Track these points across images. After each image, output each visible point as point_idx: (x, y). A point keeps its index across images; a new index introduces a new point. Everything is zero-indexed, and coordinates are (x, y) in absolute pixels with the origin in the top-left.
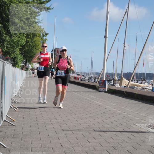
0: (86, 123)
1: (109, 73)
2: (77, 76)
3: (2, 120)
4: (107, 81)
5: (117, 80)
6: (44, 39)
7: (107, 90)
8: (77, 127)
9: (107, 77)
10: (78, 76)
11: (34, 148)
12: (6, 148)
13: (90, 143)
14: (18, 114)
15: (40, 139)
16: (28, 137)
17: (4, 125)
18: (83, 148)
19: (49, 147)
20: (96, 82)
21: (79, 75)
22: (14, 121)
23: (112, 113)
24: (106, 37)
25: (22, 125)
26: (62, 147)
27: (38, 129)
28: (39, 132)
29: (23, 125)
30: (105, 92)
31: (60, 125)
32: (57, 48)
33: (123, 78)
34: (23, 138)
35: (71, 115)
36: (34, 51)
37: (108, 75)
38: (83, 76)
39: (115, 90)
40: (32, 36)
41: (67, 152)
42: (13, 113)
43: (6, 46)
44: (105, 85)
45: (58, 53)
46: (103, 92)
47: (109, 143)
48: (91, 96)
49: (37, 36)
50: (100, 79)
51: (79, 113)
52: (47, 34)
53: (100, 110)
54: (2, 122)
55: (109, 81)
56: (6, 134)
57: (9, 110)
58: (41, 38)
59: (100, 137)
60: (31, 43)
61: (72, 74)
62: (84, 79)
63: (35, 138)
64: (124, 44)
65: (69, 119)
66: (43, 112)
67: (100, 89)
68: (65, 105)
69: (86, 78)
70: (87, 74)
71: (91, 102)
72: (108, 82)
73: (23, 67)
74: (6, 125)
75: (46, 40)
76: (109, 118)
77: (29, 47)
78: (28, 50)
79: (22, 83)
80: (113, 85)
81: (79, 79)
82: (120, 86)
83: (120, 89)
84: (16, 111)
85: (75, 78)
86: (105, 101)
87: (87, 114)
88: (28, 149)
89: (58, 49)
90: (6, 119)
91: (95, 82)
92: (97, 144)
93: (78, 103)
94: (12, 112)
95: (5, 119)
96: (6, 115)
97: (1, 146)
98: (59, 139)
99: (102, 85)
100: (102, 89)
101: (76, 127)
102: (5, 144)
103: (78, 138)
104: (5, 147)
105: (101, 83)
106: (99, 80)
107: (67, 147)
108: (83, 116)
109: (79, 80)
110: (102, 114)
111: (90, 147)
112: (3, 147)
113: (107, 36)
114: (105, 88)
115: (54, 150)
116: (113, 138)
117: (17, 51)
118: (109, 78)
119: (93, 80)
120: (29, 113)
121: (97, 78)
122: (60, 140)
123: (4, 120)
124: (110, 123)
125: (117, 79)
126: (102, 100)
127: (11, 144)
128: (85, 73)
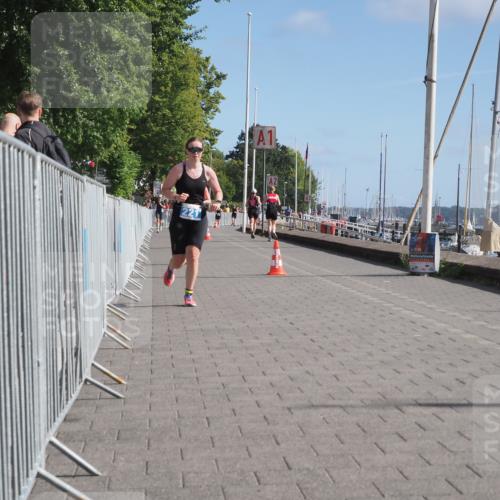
0: (370, 386)
1: (444, 209)
2: (329, 221)
3: (78, 379)
4: (437, 237)
5: (471, 233)
6: (211, 95)
7: (437, 269)
8: (340, 399)
9: (437, 222)
10: (334, 223)
11: (192, 475)
12: (97, 475)
13: (387, 455)
14: (133, 358)
15: (213, 443)
16: (171, 437)
17: (85, 396)
18: (363, 470)
19: (242, 472)
20: (399, 241)
21: (335, 217)
22: (120, 383)
23: (459, 349)
24: (432, 81)
25: (148, 396)
26: (290, 468)
27: (205, 408)
28: (207, 418)
29: (151, 394)
30: (432, 274)
31: (278, 394)
32: (258, 126)
33: (495, 225)
34: (152, 442)
35: (316, 359)
36: (180, 137)
37: (441, 214)
38: (353, 220)
39: (466, 266)
40: (170, 85)
41: (308, 486)
42: (114, 355)
43: (81, 122)
44: (431, 250)
45: (261, 143)
46: (423, 274)
47: (455, 453)
48: (383, 290)
49: (187, 85)
50: (412, 228)
51: (344, 350)
52: (221, 77)
53: (415, 339)
54: (79, 387)
55: (445, 237)
56: (94, 428)
57: (101, 344)
58: (203, 92)
59: (419, 435)
60: (167, 112)
61: (313, 214)
62: (356, 230)
63: (196, 440)
64: (494, 103)
65: (308, 372)
66: (217, 349)
67: (412, 265)
68: (291, 323)
69: (363, 226)
70: (367, 214)
71: (382, 310)
72: (440, 239)
73: (143, 195)
74: (91, 396)
75: (218, 97)
76: (451, 364)
77: (163, 125)
78: (158, 134)
79: (141, 250)
80: (458, 249)
81: (337, 231)
82: (482, 253)
83: (484, 264)
84: (126, 348)
85: (325, 228)
86: (433, 306)
87: (370, 354)
88: (171, 480)
89: (264, 127)
90: (92, 377)
91: (393, 239)
92: (412, 458)
93: (337, 315)
94: (111, 352)
95: (87, 375)
96: (91, 361)
97: (80, 469)
98: (278, 443)
99: (420, 249)
100: (421, 266)
101: (334, 399)
102: (91, 464)
103: (343, 437)
104: (92, 474)
105: (417, 243)
106: (408, 232)
107: (308, 469)
108: (357, 359)
109: (336, 234)
110: (425, 352)
111: (389, 469)
112: (84, 472)
113: (434, 78)
114: (433, 260)
115: (262, 480)
116: (467, 435)
117: (121, 139)
118: (444, 226)
119: (387, 235)
120: (169, 354)
121: (401, 225)
122: (283, 445)
123: (83, 379)
124: (454, 383)
125: (470, 227)
126: (423, 303)
127: (114, 461)
128: (357, 210)
